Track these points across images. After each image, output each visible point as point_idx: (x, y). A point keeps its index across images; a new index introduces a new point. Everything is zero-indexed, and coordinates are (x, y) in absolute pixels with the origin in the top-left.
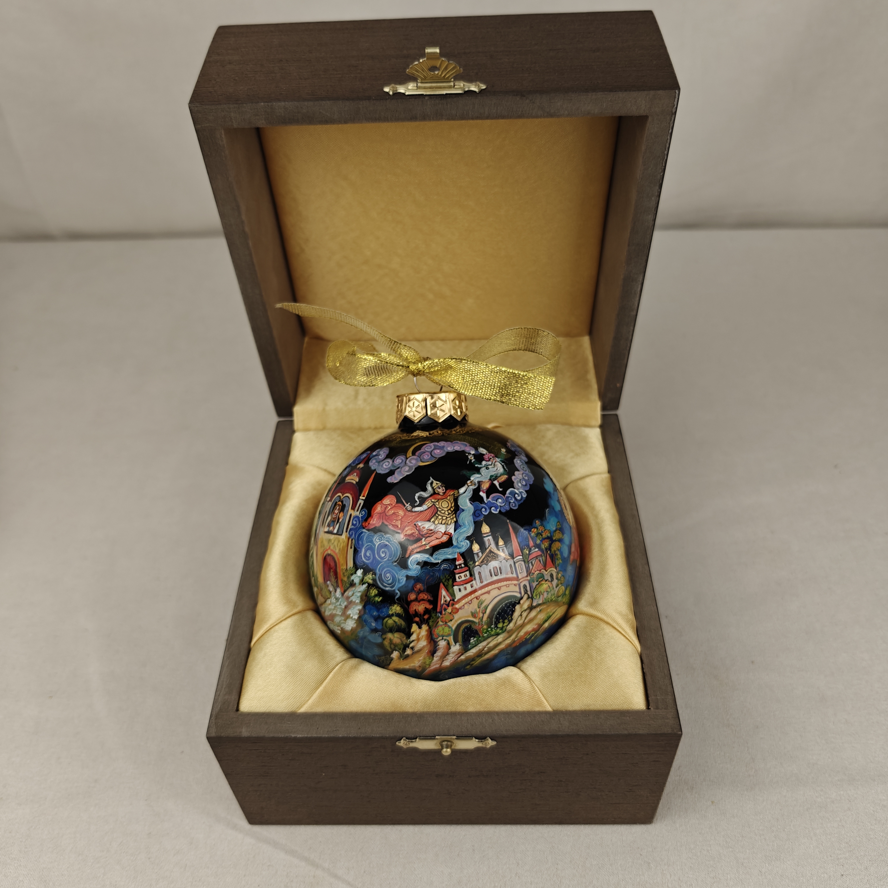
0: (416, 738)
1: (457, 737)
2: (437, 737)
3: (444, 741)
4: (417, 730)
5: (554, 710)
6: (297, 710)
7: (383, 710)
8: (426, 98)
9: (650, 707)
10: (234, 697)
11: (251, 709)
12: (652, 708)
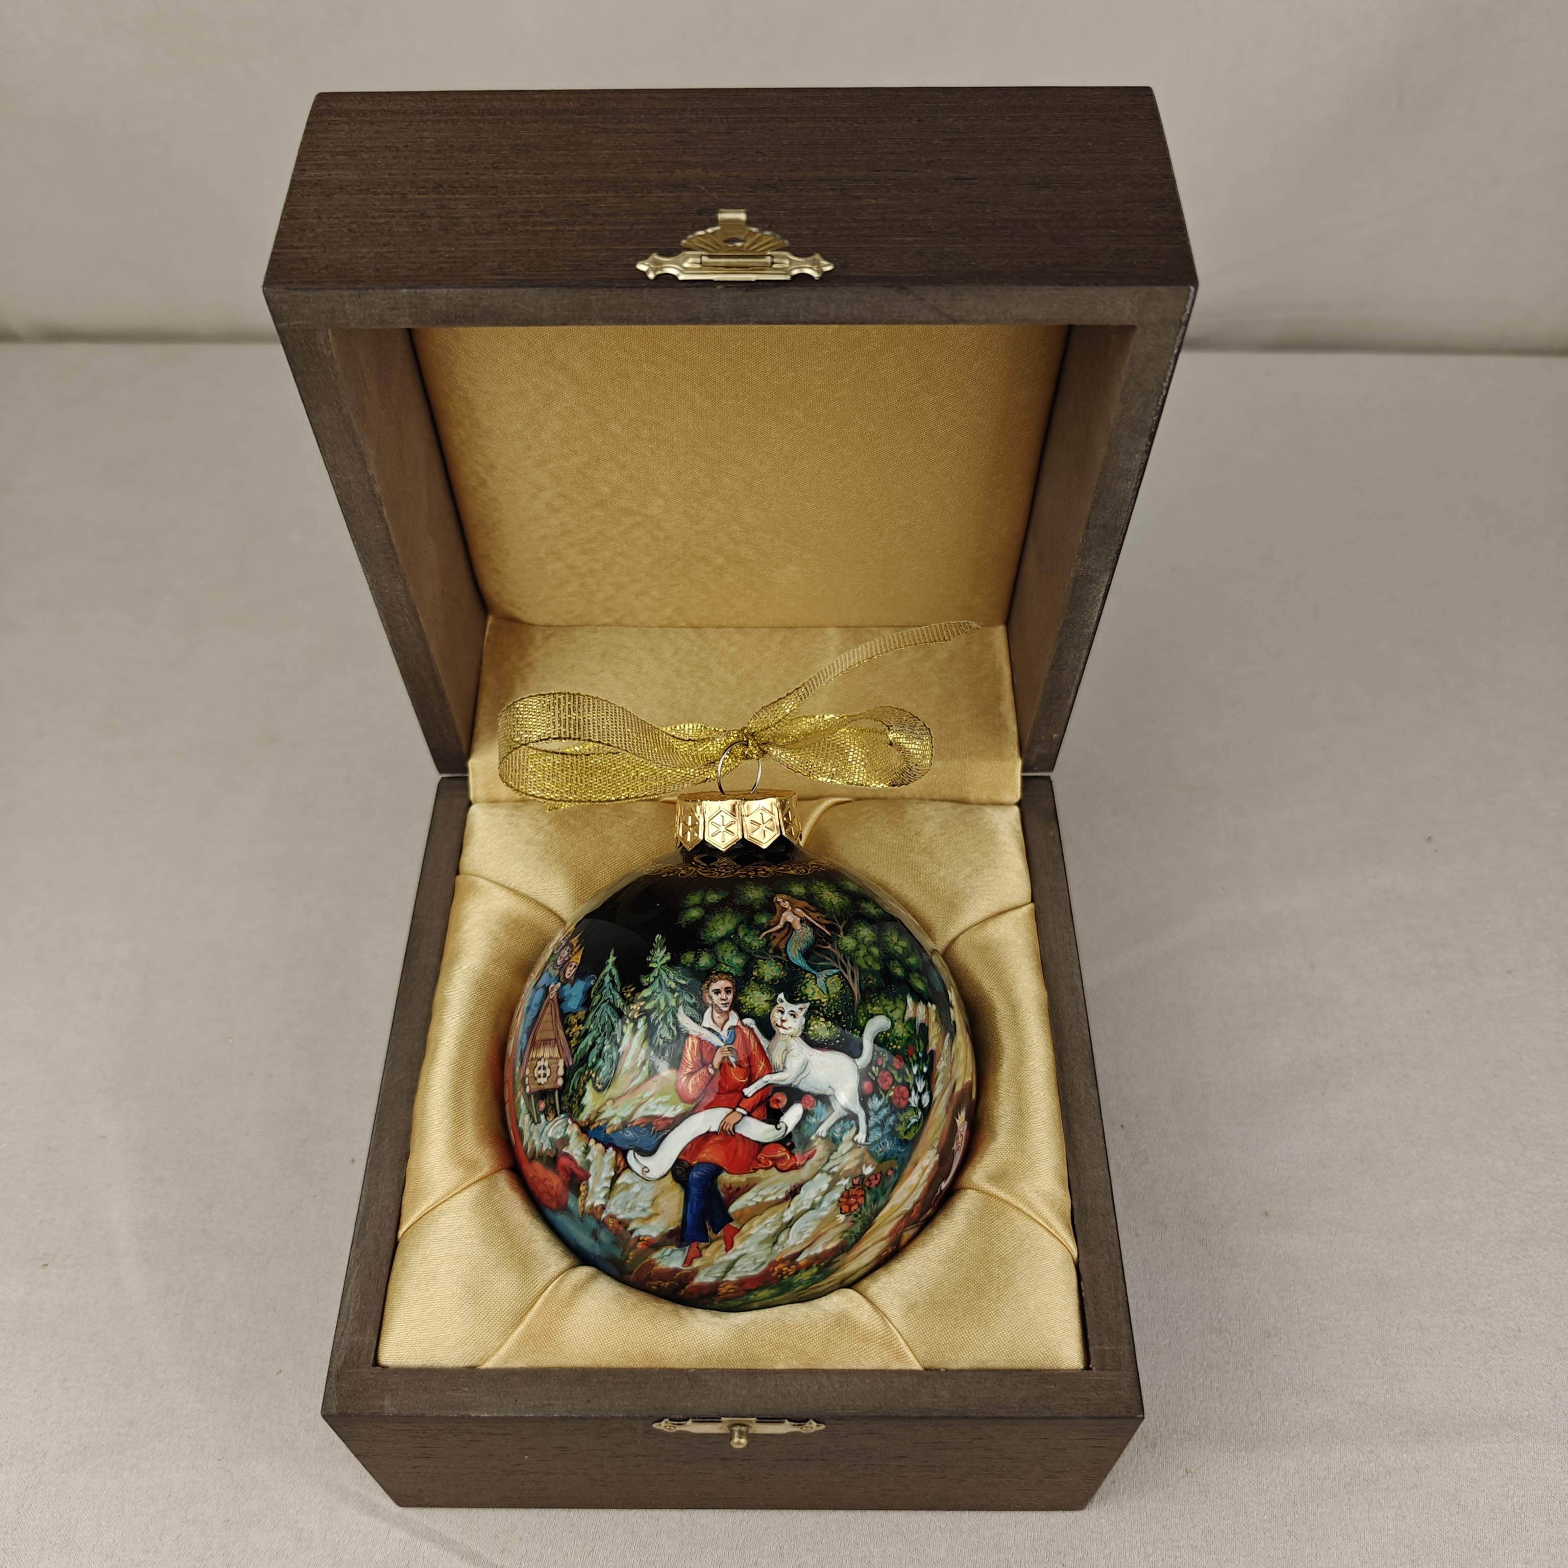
0: (687, 1420)
1: (758, 1418)
2: (723, 1419)
3: (735, 1425)
4: (689, 1405)
5: (926, 1369)
6: (480, 1363)
7: (631, 1365)
8: (719, 287)
9: (1091, 1366)
10: (370, 1337)
11: (400, 1362)
12: (1094, 1369)
